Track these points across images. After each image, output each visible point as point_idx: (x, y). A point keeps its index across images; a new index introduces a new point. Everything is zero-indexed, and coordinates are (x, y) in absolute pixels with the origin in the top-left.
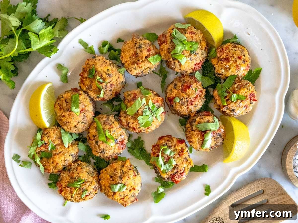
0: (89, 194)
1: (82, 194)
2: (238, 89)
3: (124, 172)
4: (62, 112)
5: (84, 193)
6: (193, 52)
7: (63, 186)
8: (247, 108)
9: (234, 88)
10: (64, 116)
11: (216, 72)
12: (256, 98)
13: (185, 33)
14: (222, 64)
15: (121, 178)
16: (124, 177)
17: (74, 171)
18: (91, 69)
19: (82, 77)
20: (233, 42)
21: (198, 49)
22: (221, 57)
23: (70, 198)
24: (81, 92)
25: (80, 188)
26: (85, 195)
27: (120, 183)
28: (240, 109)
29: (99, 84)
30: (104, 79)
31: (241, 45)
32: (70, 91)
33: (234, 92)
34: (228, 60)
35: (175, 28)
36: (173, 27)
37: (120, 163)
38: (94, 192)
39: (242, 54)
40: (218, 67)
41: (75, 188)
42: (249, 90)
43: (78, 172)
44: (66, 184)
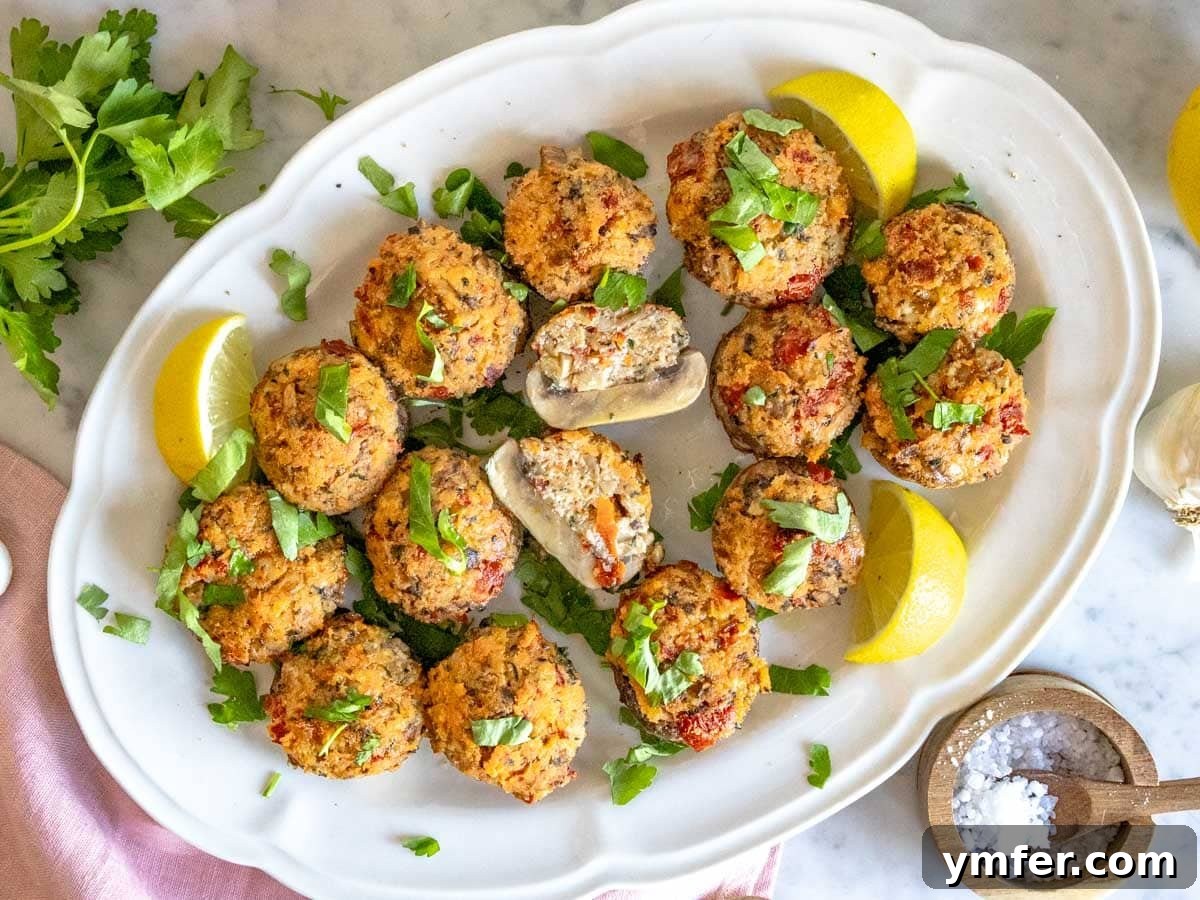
0: (386, 753)
1: (358, 749)
2: (960, 385)
3: (520, 672)
4: (278, 428)
5: (367, 746)
6: (793, 229)
7: (290, 713)
8: (987, 458)
9: (947, 377)
10: (284, 444)
11: (878, 313)
12: (1024, 423)
13: (778, 153)
14: (904, 282)
15: (510, 694)
16: (521, 690)
17: (333, 661)
18: (401, 273)
19: (364, 301)
20: (950, 202)
21: (815, 221)
22: (903, 257)
23: (312, 761)
24: (358, 358)
25: (351, 728)
26: (369, 754)
27: (504, 715)
28: (960, 459)
29: (428, 334)
30: (450, 316)
31: (980, 215)
32: (315, 350)
33: (945, 393)
34: (928, 268)
35: (741, 125)
36: (736, 122)
37: (503, 635)
38: (404, 747)
39: (981, 249)
40: (889, 293)
41: (333, 726)
42: (1002, 392)
43: (347, 664)
44: (300, 705)
